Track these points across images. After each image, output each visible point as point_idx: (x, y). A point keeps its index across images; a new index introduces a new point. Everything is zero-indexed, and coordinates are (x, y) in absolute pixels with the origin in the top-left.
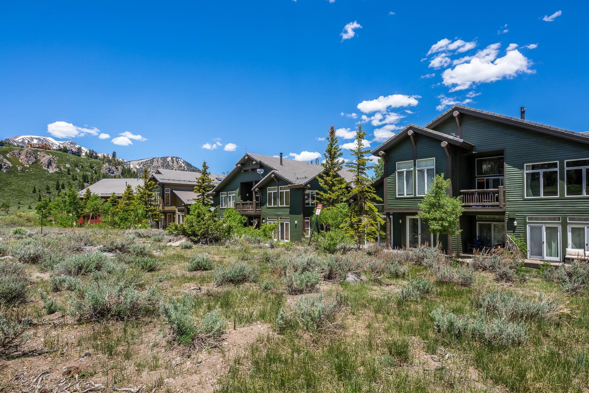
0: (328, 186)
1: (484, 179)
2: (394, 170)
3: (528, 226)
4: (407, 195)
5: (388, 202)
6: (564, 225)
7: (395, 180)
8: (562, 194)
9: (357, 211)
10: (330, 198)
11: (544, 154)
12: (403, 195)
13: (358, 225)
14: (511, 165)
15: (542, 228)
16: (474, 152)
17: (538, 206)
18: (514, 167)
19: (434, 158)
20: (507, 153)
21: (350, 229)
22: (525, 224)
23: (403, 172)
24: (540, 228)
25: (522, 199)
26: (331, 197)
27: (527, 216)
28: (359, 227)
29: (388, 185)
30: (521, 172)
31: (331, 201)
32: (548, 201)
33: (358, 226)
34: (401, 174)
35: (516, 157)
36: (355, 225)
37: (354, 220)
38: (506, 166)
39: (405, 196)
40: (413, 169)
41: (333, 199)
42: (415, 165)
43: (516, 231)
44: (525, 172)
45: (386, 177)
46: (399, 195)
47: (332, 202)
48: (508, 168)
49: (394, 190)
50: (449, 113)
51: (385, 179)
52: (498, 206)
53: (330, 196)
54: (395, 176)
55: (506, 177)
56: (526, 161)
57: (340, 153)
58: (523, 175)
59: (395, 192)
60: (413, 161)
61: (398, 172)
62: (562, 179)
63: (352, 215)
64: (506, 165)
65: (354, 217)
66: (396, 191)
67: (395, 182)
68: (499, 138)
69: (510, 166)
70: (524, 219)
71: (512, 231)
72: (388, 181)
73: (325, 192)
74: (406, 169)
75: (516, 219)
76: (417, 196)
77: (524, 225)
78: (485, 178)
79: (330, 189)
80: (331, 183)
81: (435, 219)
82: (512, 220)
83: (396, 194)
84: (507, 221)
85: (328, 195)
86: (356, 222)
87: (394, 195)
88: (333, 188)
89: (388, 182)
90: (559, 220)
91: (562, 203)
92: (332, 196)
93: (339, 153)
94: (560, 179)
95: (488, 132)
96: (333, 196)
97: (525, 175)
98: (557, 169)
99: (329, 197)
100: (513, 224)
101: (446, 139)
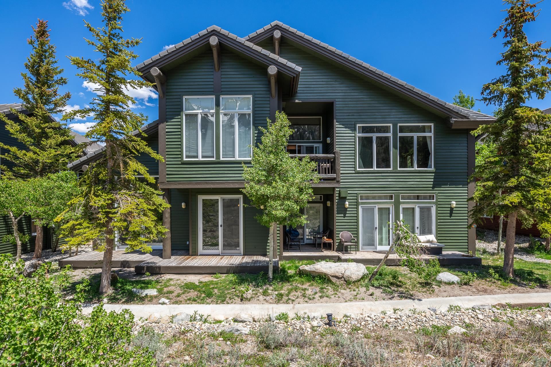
0: (29, 135)
1: (296, 146)
2: (178, 111)
3: (360, 207)
4: (203, 157)
5: (168, 169)
6: (397, 205)
7: (181, 128)
8: (395, 167)
9: (104, 181)
10: (37, 162)
11: (377, 114)
12: (197, 157)
13: (107, 213)
14: (343, 125)
15: (375, 209)
16: (297, 101)
17: (371, 180)
18: (346, 128)
19: (251, 96)
20: (337, 106)
21: (85, 224)
22: (357, 204)
23: (196, 115)
24: (373, 209)
25: (354, 172)
26: (38, 160)
27: (360, 193)
28: (111, 219)
29: (167, 137)
30: (353, 135)
31: (38, 168)
32: (381, 175)
33: (107, 217)
34: (192, 117)
35: (348, 114)
36: (100, 216)
37: (97, 202)
38: (336, 125)
39: (200, 159)
40: (214, 111)
41: (43, 163)
42: (218, 104)
43: (347, 215)
44: (358, 135)
45: (163, 122)
46: (187, 157)
47: (41, 171)
48: (339, 129)
49: (180, 146)
50: (266, 32)
51: (161, 126)
52: (334, 179)
53: (34, 156)
54: (181, 122)
55: (336, 140)
56: (359, 120)
57: (62, 79)
58: (355, 139)
59: (182, 151)
60: (214, 97)
61: (186, 115)
62: (395, 147)
63: (90, 191)
64: (337, 123)
65: (97, 196)
66: (181, 148)
67: (181, 132)
68: (327, 86)
69: (341, 126)
70: (356, 198)
71: (343, 215)
72: (167, 130)
73: (22, 146)
74: (201, 111)
75: (348, 198)
76: (222, 159)
77: (356, 207)
78: (297, 144)
79: (38, 144)
80: (37, 130)
81: (276, 198)
82: (343, 199)
83: (182, 154)
84: (337, 201)
85: (30, 154)
86: (102, 207)
87: (180, 156)
88: (44, 142)
89: (167, 132)
90: (392, 199)
91: (395, 177)
92: (39, 158)
93: (59, 78)
94: (393, 147)
95: (316, 74)
96: (44, 157)
97: (357, 138)
98: (390, 135)
99: (32, 159)
100: (344, 205)
101: (275, 62)
